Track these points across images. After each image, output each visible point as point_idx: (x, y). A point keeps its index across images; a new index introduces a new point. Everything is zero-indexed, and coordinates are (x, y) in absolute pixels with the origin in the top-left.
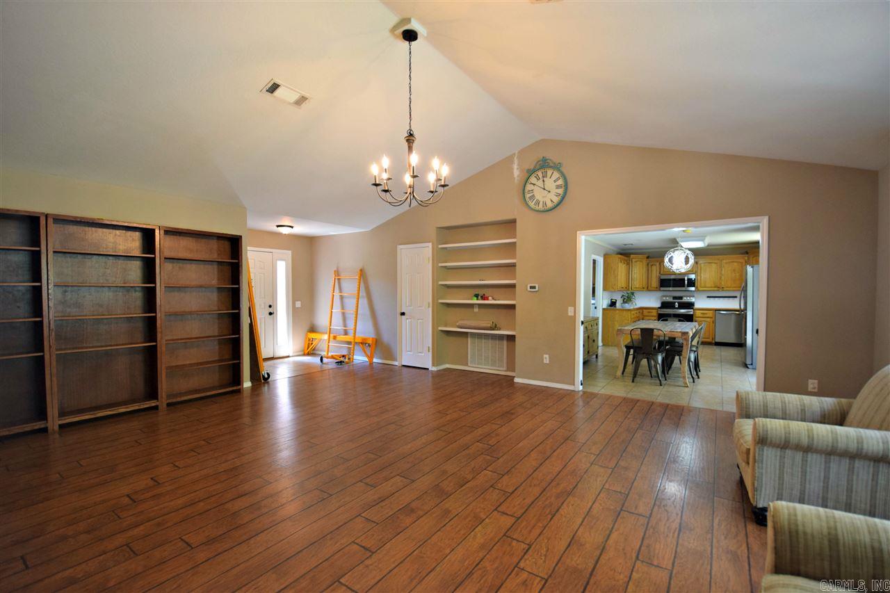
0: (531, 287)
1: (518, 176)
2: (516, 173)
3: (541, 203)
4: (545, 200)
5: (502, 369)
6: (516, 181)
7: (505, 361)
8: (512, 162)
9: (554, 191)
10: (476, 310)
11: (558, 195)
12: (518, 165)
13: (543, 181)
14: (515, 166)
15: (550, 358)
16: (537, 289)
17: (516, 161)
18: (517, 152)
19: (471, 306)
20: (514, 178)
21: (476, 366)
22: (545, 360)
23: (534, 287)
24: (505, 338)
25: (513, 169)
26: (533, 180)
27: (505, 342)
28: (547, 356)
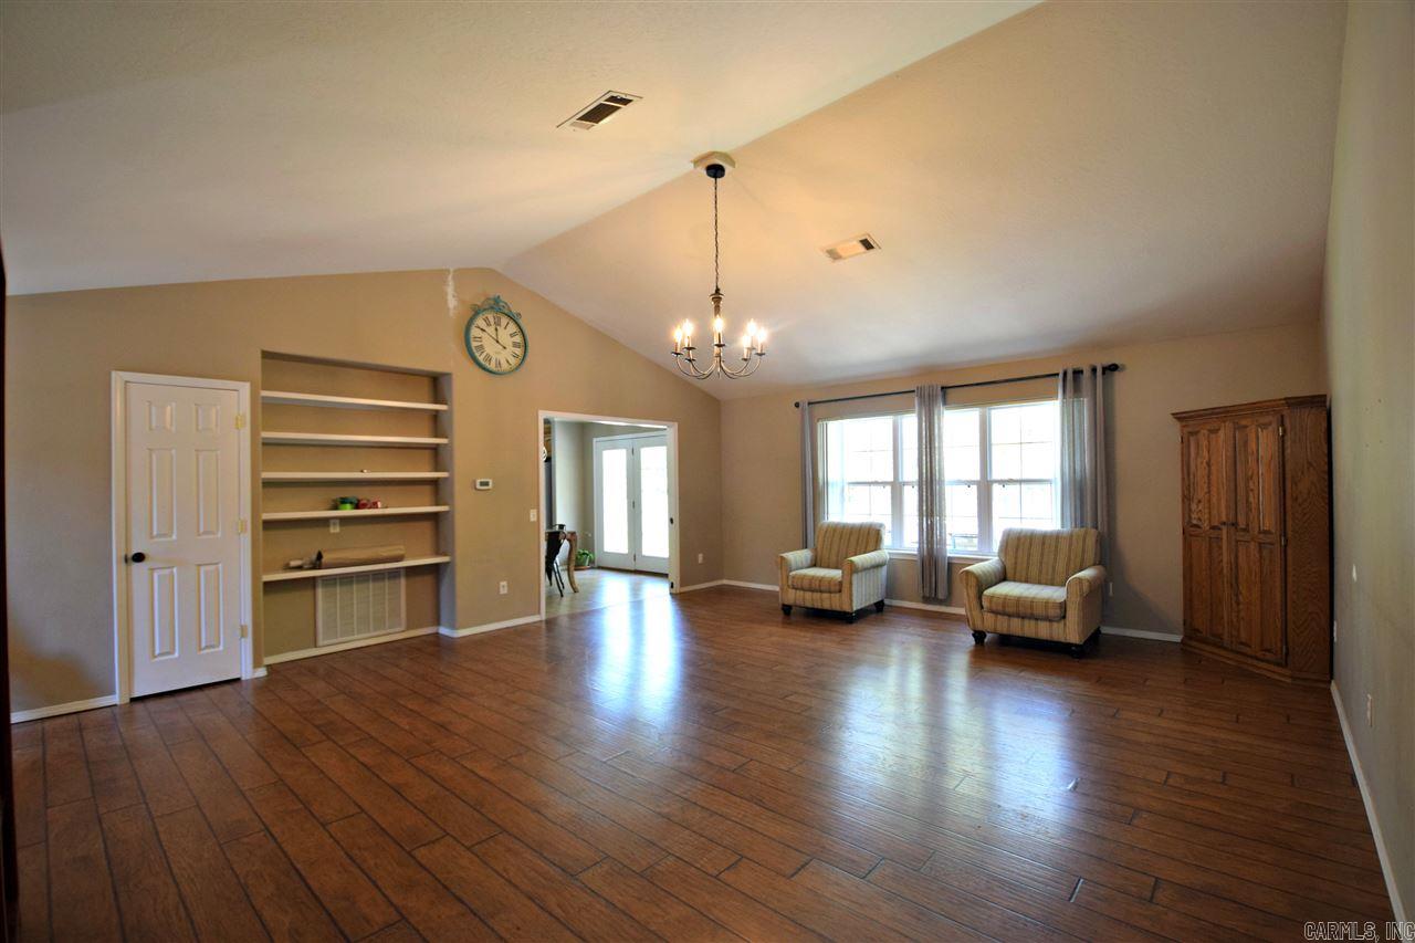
0: (482, 484)
1: (455, 308)
2: (452, 302)
3: (493, 361)
4: (499, 357)
5: (397, 630)
6: (451, 313)
7: (403, 615)
8: (445, 282)
9: (511, 348)
10: (335, 529)
11: (515, 356)
12: (455, 290)
13: (496, 330)
14: (450, 290)
15: (509, 586)
16: (490, 486)
17: (451, 283)
18: (452, 270)
19: (325, 522)
20: (448, 309)
21: (340, 639)
22: (501, 589)
23: (487, 484)
24: (403, 572)
25: (446, 294)
26: (480, 322)
27: (403, 581)
28: (504, 583)
